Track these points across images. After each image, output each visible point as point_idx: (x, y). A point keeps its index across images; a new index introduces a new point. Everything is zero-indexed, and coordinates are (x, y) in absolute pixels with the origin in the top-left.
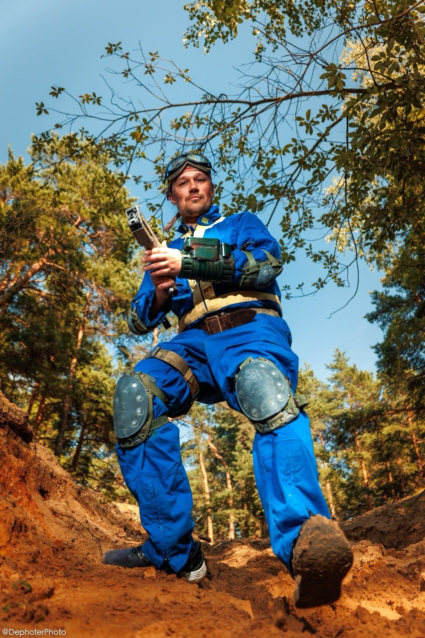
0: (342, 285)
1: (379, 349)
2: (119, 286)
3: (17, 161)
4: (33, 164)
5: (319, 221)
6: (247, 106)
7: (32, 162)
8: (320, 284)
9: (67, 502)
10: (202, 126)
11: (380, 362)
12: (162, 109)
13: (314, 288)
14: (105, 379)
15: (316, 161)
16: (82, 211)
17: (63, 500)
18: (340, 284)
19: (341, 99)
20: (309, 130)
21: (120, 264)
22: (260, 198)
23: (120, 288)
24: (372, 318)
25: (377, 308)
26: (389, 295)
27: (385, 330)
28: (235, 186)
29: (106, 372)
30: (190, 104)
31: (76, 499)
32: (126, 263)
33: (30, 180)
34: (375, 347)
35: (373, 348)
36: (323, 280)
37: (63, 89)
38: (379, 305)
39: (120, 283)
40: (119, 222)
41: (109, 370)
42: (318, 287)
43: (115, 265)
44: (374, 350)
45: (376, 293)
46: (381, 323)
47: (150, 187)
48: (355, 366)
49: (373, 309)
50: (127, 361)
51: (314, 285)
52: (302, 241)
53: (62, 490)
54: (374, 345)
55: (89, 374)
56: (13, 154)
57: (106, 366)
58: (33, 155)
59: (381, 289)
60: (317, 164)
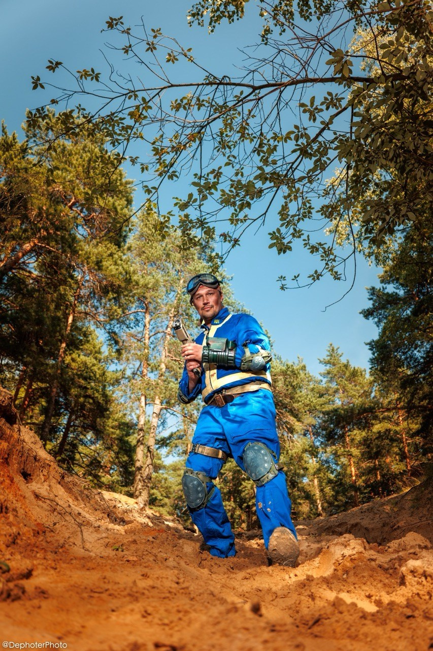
0: (339, 279)
1: (373, 345)
2: (111, 270)
3: (11, 137)
4: (27, 141)
5: (318, 211)
6: (251, 90)
7: (26, 139)
8: (317, 276)
9: (50, 486)
10: (203, 108)
11: (374, 359)
12: (162, 89)
13: (310, 280)
14: (94, 365)
15: (318, 150)
16: (76, 191)
17: (46, 484)
18: (337, 277)
19: (346, 88)
20: (313, 118)
21: (113, 248)
22: (259, 185)
23: (113, 273)
24: (367, 314)
25: (373, 305)
26: (386, 291)
27: (381, 327)
28: (234, 171)
29: (96, 358)
30: (191, 85)
31: (59, 483)
32: (119, 247)
33: (24, 158)
34: (370, 344)
35: (367, 344)
36: (319, 272)
37: (60, 63)
38: (375, 301)
39: (113, 267)
40: (114, 204)
41: (99, 356)
42: (314, 279)
43: (108, 249)
44: (368, 347)
45: (373, 288)
46: (376, 320)
47: (147, 169)
48: (348, 362)
49: (369, 305)
50: (117, 347)
51: (309, 277)
52: (300, 231)
53: (46, 474)
54: (368, 341)
55: (79, 359)
56: (7, 130)
57: (96, 352)
58: (28, 132)
59: (378, 286)
60: (319, 153)
